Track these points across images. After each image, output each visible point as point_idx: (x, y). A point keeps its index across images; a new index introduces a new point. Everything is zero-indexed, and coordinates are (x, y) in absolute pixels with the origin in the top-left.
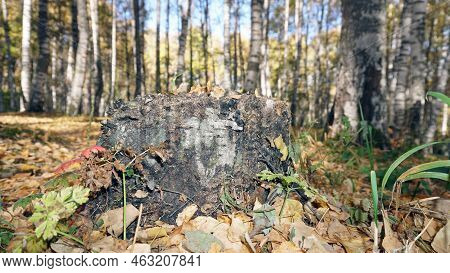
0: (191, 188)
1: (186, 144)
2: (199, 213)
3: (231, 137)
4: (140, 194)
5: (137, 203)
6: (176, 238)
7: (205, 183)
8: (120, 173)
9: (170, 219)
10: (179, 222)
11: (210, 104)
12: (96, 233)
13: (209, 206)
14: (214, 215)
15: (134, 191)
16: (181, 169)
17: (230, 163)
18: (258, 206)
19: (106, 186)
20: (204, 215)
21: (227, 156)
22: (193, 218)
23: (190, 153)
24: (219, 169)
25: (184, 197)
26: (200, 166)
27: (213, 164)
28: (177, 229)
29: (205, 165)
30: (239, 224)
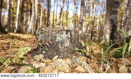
0: (57, 51)
1: (57, 40)
2: (58, 58)
3: (69, 39)
6: (52, 63)
7: (61, 50)
8: (39, 46)
9: (51, 59)
10: (53, 60)
11: (64, 30)
12: (32, 60)
13: (61, 56)
14: (62, 59)
15: (43, 51)
16: (55, 46)
17: (68, 46)
18: (74, 57)
19: (36, 48)
20: (60, 58)
21: (67, 44)
24: (65, 47)
25: (55, 53)
26: (60, 46)
27: (63, 46)
29: (61, 46)
30: (69, 61)
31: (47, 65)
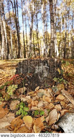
0: (38, 82)
1: (36, 72)
2: (40, 88)
3: (46, 70)
4: (26, 84)
5: (26, 86)
6: (35, 94)
7: (41, 81)
8: (22, 80)
9: (33, 90)
10: (35, 90)
11: (41, 62)
13: (42, 87)
14: (43, 89)
15: (25, 84)
16: (35, 78)
17: (47, 76)
18: (53, 86)
19: (20, 83)
20: (41, 89)
21: (46, 74)
22: (39, 89)
23: (37, 75)
24: (44, 77)
25: (36, 85)
26: (40, 77)
28: (35, 92)
29: (41, 77)
30: (49, 90)
31: (31, 97)
